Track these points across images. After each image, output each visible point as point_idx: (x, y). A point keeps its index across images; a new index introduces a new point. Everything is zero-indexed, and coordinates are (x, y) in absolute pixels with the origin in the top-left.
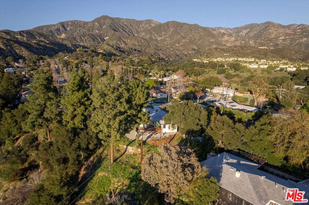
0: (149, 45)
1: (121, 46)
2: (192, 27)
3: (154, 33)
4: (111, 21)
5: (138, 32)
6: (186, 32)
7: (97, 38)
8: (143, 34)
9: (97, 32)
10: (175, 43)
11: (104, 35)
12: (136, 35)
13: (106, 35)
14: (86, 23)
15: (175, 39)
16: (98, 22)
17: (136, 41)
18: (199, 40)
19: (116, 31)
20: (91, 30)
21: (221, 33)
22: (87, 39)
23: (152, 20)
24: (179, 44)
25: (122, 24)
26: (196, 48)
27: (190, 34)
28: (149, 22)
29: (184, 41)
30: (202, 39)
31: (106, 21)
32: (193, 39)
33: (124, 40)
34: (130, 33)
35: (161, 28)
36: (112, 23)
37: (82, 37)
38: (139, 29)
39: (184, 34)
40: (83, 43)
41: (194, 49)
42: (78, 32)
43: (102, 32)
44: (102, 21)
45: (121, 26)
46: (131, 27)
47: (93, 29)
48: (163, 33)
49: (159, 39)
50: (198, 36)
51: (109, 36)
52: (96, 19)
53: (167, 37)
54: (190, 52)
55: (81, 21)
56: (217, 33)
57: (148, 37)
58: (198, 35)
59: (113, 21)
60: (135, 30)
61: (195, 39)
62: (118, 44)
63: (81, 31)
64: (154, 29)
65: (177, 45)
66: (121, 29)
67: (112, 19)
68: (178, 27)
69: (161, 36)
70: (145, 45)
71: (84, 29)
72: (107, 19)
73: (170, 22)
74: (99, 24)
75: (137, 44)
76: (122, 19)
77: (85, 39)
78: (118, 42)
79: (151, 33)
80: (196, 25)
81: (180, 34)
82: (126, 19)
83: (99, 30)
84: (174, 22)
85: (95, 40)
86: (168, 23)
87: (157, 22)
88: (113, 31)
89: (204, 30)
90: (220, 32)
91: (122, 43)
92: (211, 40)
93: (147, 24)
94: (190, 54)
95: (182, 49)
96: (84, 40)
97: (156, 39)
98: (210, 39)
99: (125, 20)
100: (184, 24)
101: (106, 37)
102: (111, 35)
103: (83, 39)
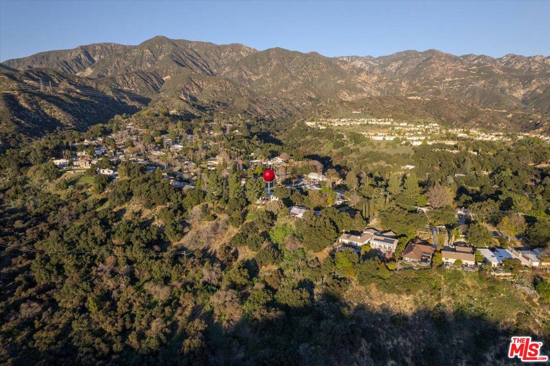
0: (239, 91)
1: (193, 92)
2: (308, 58)
3: (245, 68)
4: (172, 47)
5: (218, 66)
6: (298, 67)
7: (150, 78)
8: (227, 69)
9: (149, 65)
10: (281, 87)
11: (162, 72)
12: (215, 71)
13: (165, 72)
14: (127, 49)
15: (281, 80)
16: (149, 49)
17: (217, 85)
18: (320, 81)
19: (183, 66)
20: (138, 63)
21: (356, 69)
22: (134, 80)
23: (242, 45)
24: (286, 88)
25: (190, 53)
26: (314, 97)
27: (305, 71)
28: (236, 48)
29: (294, 83)
30: (323, 79)
31: (164, 46)
32: (310, 80)
33: (196, 83)
34: (205, 68)
35: (257, 59)
36: (174, 51)
37: (125, 77)
38: (221, 61)
39: (295, 71)
40: (129, 87)
41: (310, 99)
42: (116, 66)
43: (157, 67)
44: (157, 46)
45: (189, 55)
46: (206, 57)
47: (141, 60)
48: (261, 68)
49: (254, 78)
50: (318, 75)
51: (170, 75)
52: (145, 42)
53: (268, 77)
54: (304, 104)
55: (118, 45)
56: (349, 68)
57: (235, 75)
58: (318, 72)
59: (176, 48)
60: (214, 63)
61: (313, 79)
62: (188, 89)
63: (121, 64)
64: (244, 60)
65: (284, 91)
66: (189, 61)
67: (173, 43)
68: (285, 58)
69: (257, 74)
70: (232, 91)
71: (125, 60)
72: (165, 44)
73: (272, 49)
74: (152, 52)
75: (219, 90)
76: (190, 42)
77: (132, 80)
78: (188, 86)
79: (240, 69)
80: (314, 54)
81: (289, 71)
82: (196, 42)
83: (152, 63)
84: (278, 50)
85: (148, 82)
86: (268, 51)
87: (250, 48)
88: (177, 66)
89: (328, 65)
90: (354, 67)
91: (194, 87)
92: (339, 82)
93: (233, 51)
94: (304, 106)
95: (291, 98)
96: (129, 82)
97: (249, 79)
98: (338, 80)
99: (196, 44)
100: (296, 53)
101: (166, 76)
102: (173, 73)
103: (127, 80)
